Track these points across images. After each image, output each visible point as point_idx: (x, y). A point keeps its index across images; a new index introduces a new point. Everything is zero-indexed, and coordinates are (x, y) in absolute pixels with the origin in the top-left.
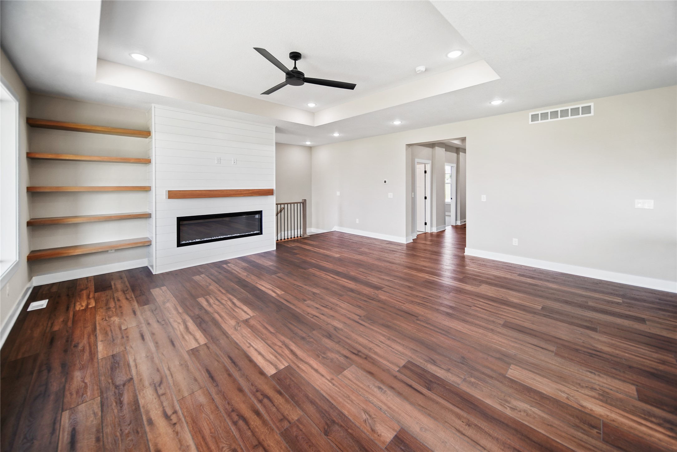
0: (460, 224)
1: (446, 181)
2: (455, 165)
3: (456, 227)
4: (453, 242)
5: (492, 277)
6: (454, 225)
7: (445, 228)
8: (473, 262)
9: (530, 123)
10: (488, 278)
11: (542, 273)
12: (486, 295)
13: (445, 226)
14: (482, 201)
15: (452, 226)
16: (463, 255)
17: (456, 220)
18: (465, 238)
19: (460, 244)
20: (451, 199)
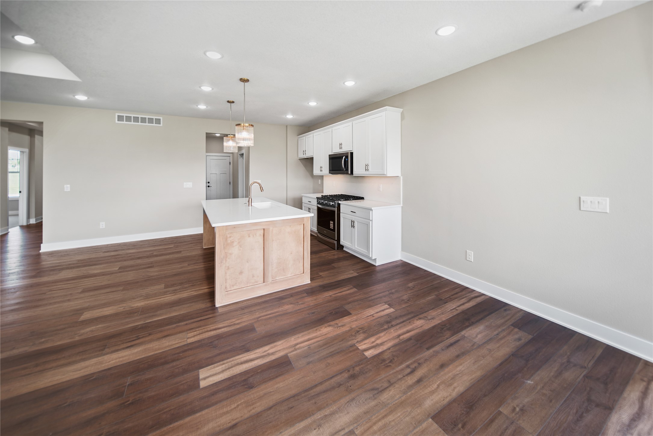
0: (34, 222)
1: (10, 168)
2: (27, 150)
3: (27, 228)
4: (22, 244)
5: (75, 262)
6: (25, 224)
7: (8, 230)
8: (52, 256)
9: (117, 122)
10: (69, 264)
11: (126, 245)
12: (65, 278)
13: (8, 229)
14: (65, 190)
15: (22, 227)
16: (38, 253)
17: (29, 217)
18: (42, 236)
19: (33, 244)
20: (20, 192)
